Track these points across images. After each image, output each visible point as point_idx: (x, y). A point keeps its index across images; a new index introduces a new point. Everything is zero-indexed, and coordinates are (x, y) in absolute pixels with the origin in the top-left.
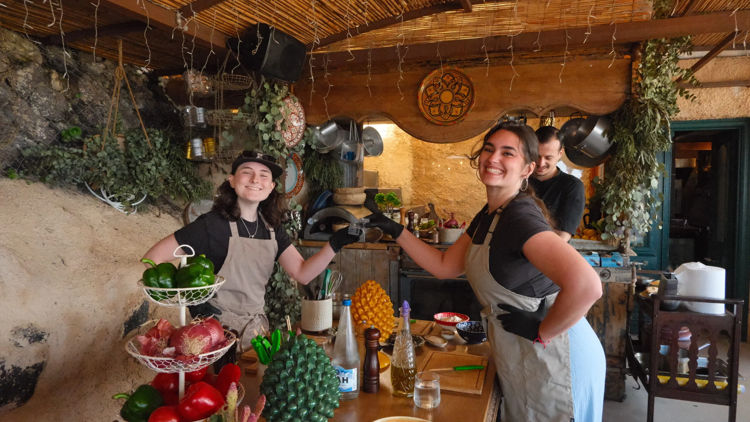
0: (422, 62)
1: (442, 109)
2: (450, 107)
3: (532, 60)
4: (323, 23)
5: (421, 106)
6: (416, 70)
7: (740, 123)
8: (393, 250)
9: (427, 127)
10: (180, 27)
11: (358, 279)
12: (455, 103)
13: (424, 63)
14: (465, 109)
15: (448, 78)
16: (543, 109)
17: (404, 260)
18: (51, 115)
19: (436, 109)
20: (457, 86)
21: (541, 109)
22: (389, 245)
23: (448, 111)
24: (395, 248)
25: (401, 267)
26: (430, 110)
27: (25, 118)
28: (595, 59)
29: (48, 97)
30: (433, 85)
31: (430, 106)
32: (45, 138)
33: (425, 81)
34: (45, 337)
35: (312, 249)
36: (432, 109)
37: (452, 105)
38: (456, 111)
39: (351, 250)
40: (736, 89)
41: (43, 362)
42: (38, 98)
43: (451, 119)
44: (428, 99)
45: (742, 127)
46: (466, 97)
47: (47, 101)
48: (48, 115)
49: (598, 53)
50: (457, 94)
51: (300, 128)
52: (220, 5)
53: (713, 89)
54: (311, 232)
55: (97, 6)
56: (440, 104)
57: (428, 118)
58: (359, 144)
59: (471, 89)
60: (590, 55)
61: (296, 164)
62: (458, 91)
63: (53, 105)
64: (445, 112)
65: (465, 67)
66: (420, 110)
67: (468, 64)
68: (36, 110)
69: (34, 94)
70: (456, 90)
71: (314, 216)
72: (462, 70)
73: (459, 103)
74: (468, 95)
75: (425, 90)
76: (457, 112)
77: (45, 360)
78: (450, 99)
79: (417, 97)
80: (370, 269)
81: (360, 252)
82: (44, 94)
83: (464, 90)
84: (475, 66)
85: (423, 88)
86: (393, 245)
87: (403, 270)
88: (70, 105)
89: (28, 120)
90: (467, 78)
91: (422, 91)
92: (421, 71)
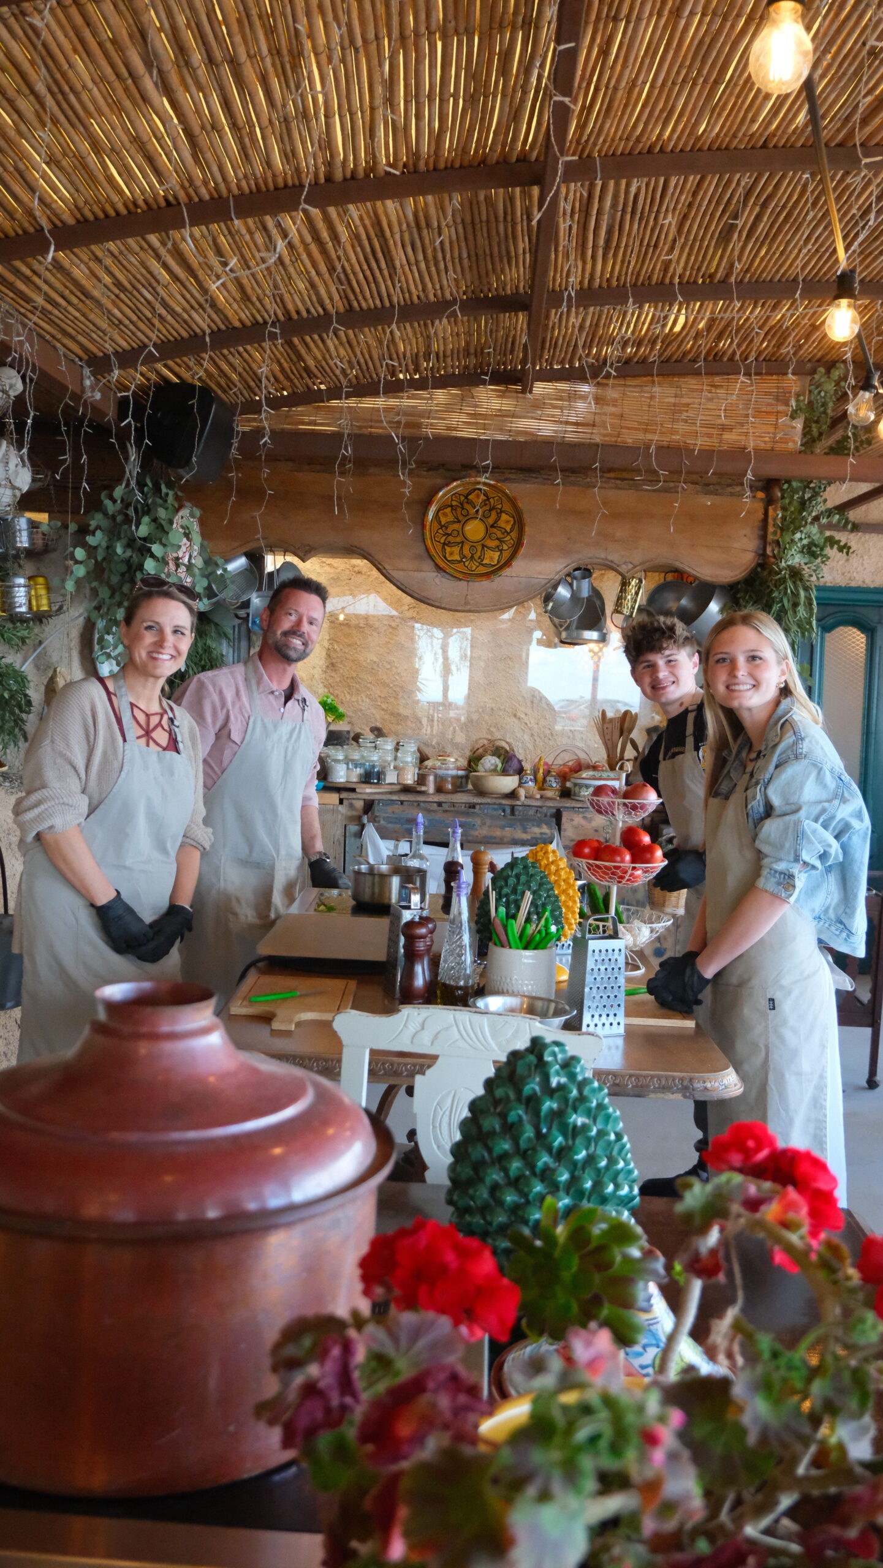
0: (431, 462)
1: (466, 551)
2: (479, 548)
3: (619, 482)
5: (429, 542)
6: (421, 476)
8: (351, 806)
9: (438, 580)
12: (490, 543)
14: (506, 555)
15: (478, 496)
16: (635, 567)
19: (456, 549)
20: (494, 513)
21: (630, 566)
22: (344, 795)
23: (476, 557)
24: (354, 802)
26: (444, 549)
28: (716, 493)
30: (452, 506)
31: (444, 544)
33: (436, 498)
36: (448, 549)
37: (483, 546)
43: (482, 570)
44: (440, 531)
46: (508, 534)
49: (719, 483)
50: (492, 526)
53: (867, 536)
56: (463, 542)
57: (442, 564)
59: (520, 524)
60: (708, 485)
62: (496, 522)
64: (472, 557)
65: (506, 480)
66: (427, 550)
67: (511, 476)
70: (491, 521)
72: (505, 486)
73: (497, 543)
74: (512, 530)
75: (436, 515)
76: (491, 558)
78: (481, 534)
79: (423, 526)
83: (505, 521)
84: (525, 481)
85: (432, 510)
86: (352, 795)
90: (513, 501)
91: (431, 515)
92: (431, 480)
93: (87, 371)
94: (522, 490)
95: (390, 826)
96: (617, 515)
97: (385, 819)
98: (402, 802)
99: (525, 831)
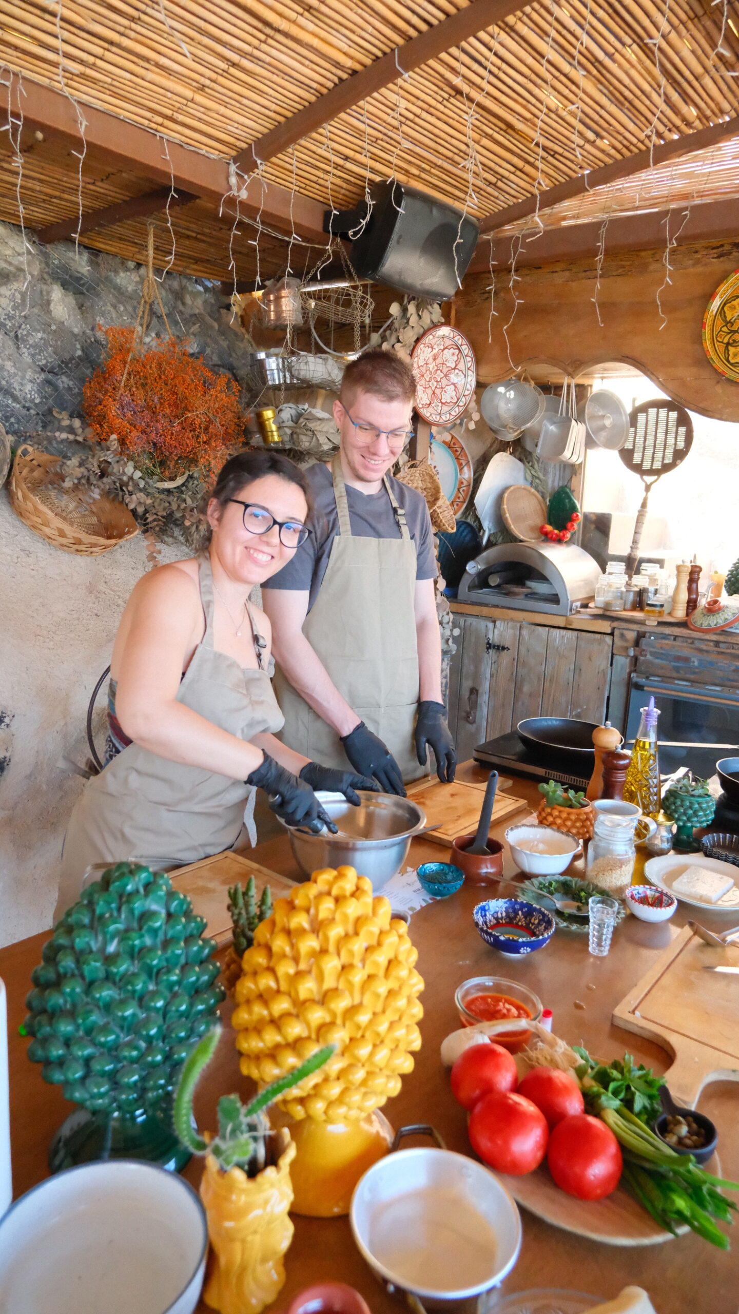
0: (722, 246)
4: (513, 169)
5: (708, 345)
6: (706, 265)
8: (622, 635)
9: (719, 389)
10: (234, 192)
11: (547, 684)
13: (727, 248)
17: (642, 658)
18: (48, 362)
22: (615, 625)
24: (625, 632)
25: (635, 671)
26: (727, 348)
27: (9, 368)
29: (44, 332)
31: (728, 344)
32: (37, 401)
33: (722, 289)
34: (7, 720)
35: (470, 620)
39: (540, 628)
41: (5, 758)
42: (28, 334)
44: (725, 329)
47: (41, 339)
48: (44, 362)
51: (465, 388)
52: (302, 142)
54: (471, 588)
55: (82, 157)
57: (721, 367)
58: (573, 422)
61: (457, 458)
63: (51, 346)
66: (705, 353)
68: (26, 354)
69: (23, 326)
71: (479, 558)
75: (721, 309)
77: (8, 755)
79: (703, 325)
80: (572, 667)
81: (556, 633)
82: (38, 327)
85: (716, 303)
86: (623, 626)
87: (638, 677)
88: (78, 346)
89: (12, 370)
92: (717, 265)
93: (233, 168)
95: (657, 661)
97: (652, 654)
98: (676, 638)
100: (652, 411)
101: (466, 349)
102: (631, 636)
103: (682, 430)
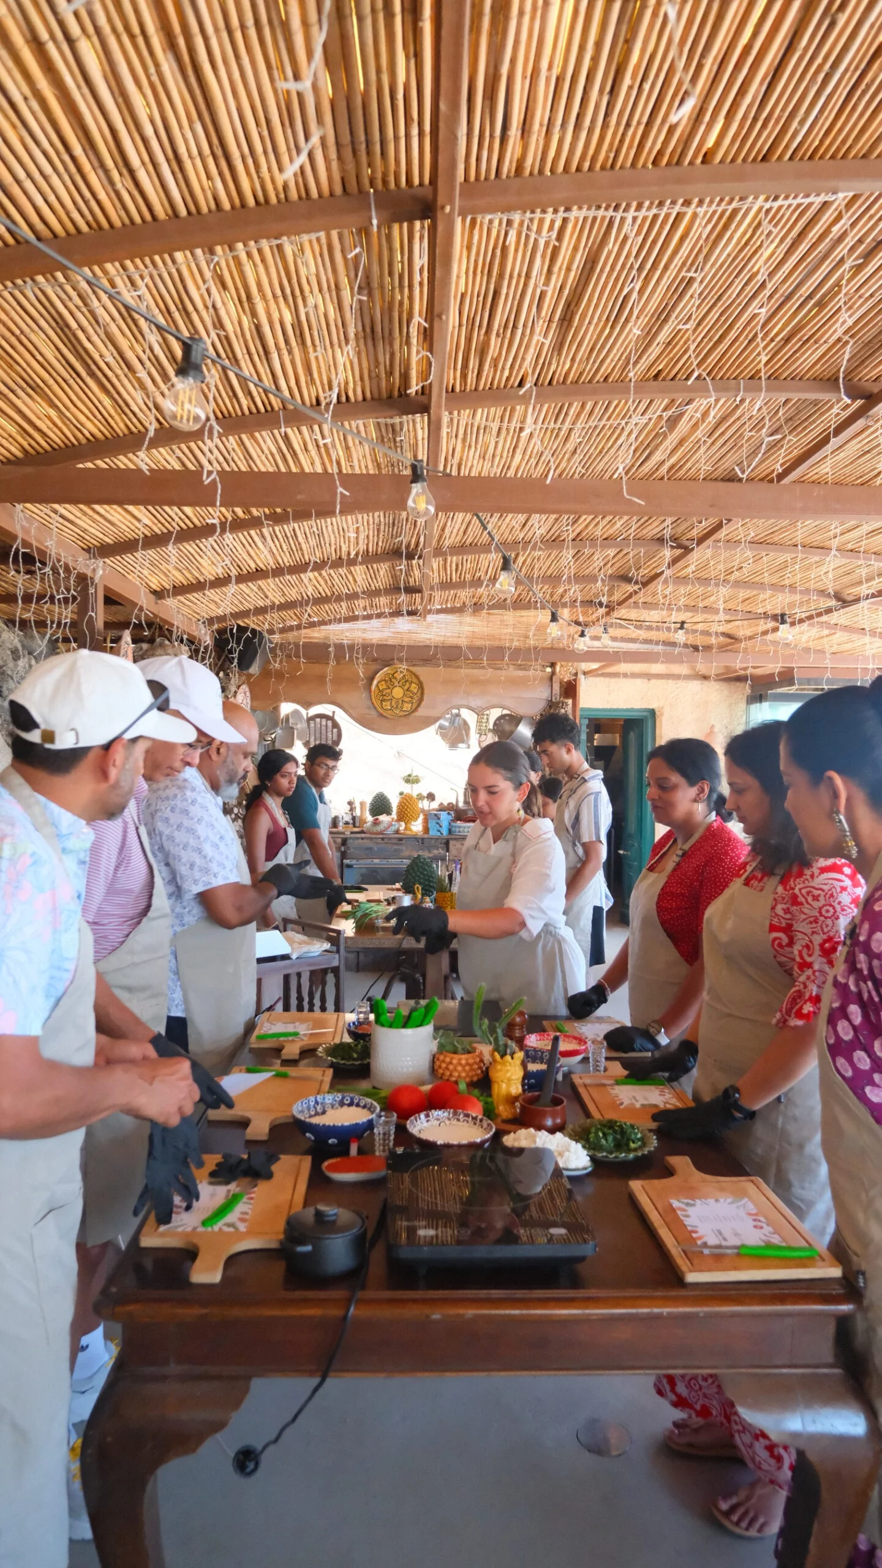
0: (372, 659)
1: (394, 704)
2: (401, 702)
3: (474, 665)
5: (374, 700)
6: (369, 666)
7: (645, 714)
9: (379, 719)
12: (406, 699)
14: (415, 705)
15: (399, 675)
17: (349, 851)
19: (388, 703)
21: (481, 709)
23: (399, 707)
26: (382, 703)
28: (525, 669)
30: (385, 680)
31: (382, 700)
33: (377, 676)
36: (384, 703)
37: (403, 701)
38: (407, 707)
40: (638, 681)
43: (402, 713)
44: (380, 694)
45: (646, 717)
46: (416, 694)
49: (527, 664)
50: (407, 690)
56: (392, 699)
57: (381, 711)
59: (422, 689)
60: (519, 665)
62: (409, 688)
64: (397, 707)
65: (414, 665)
66: (373, 703)
67: (417, 664)
70: (406, 687)
72: (413, 669)
73: (410, 699)
74: (418, 692)
75: (377, 685)
78: (401, 695)
79: (371, 691)
83: (414, 688)
84: (424, 667)
85: (375, 682)
87: (347, 861)
90: (417, 677)
91: (373, 687)
92: (374, 667)
94: (422, 671)
96: (475, 682)
99: (430, 852)
100: (318, 720)
101: (248, 694)
102: (339, 841)
103: (335, 730)
